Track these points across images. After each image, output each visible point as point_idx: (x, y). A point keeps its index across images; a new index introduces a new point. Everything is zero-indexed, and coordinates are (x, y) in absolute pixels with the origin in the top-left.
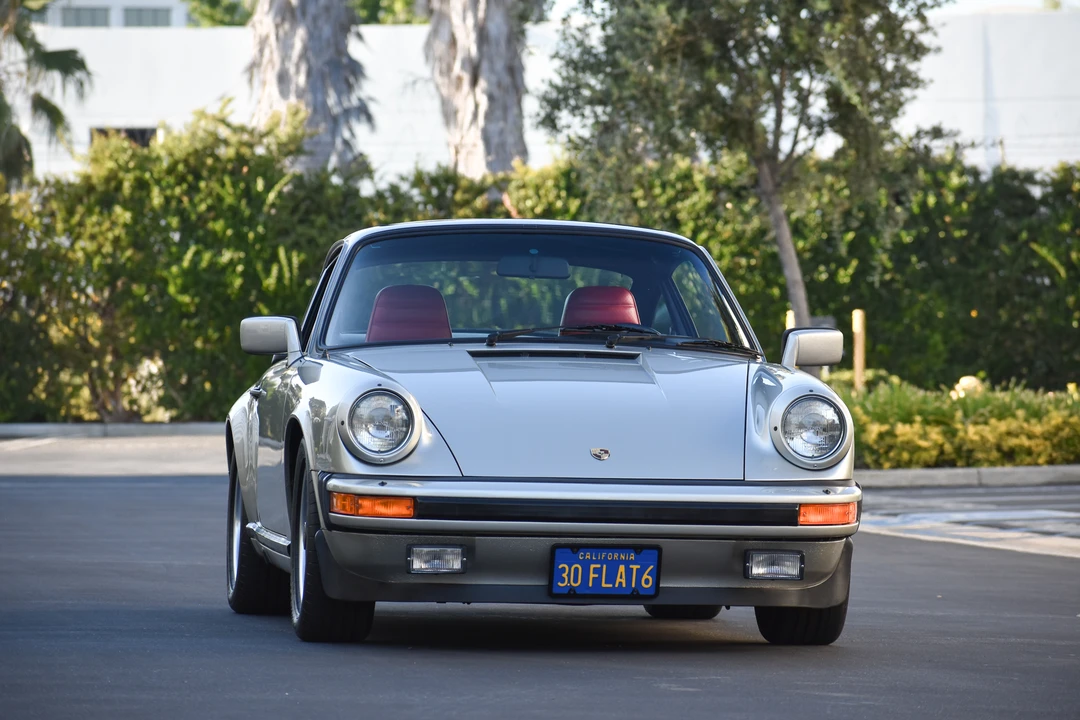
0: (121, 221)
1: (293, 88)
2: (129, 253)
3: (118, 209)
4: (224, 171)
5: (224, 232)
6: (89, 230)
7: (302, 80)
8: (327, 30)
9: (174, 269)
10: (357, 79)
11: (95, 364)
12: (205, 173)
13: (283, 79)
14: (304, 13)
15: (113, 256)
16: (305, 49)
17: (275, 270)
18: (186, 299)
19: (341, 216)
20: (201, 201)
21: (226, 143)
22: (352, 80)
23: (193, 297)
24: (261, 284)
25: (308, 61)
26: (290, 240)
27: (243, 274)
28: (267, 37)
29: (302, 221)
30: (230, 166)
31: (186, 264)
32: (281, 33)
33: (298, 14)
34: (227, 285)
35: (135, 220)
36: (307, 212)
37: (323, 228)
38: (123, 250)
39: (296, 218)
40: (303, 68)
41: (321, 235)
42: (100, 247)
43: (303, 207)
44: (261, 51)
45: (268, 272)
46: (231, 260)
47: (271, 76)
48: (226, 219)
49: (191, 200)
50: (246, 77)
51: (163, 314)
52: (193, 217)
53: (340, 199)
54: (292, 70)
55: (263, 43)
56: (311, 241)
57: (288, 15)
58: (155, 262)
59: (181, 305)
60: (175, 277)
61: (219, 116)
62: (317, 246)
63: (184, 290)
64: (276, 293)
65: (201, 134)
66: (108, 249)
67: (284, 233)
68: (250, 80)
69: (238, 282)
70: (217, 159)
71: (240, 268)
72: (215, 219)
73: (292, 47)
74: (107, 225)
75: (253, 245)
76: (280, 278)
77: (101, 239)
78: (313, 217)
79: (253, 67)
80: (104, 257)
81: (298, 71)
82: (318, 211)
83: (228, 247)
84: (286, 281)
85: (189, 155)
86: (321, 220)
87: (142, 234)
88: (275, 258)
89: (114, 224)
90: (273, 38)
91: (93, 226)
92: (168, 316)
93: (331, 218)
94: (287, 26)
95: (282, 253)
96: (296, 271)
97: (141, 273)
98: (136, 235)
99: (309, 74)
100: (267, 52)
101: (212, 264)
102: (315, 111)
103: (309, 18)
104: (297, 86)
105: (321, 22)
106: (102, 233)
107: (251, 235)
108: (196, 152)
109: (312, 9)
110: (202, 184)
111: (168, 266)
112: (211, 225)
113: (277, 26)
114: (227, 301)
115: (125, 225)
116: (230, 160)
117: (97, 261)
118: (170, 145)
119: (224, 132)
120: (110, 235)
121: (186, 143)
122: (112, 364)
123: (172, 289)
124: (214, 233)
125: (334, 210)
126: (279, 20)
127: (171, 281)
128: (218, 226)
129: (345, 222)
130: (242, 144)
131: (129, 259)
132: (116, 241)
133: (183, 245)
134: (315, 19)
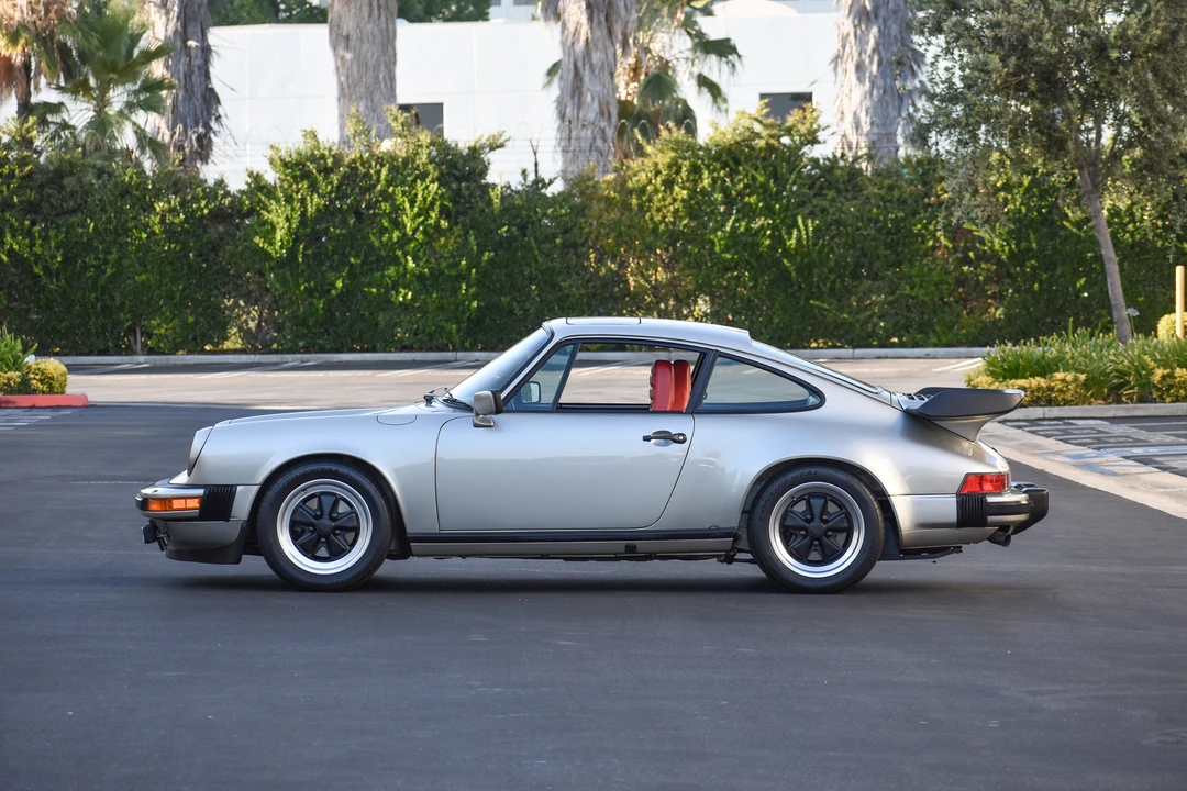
0: (680, 197)
1: (868, 75)
2: (685, 222)
3: (676, 188)
4: (757, 158)
5: (757, 205)
6: (656, 204)
7: (874, 68)
8: (895, 29)
9: (719, 233)
10: (919, 66)
11: (662, 306)
12: (742, 158)
13: (860, 68)
14: (876, 16)
15: (673, 223)
16: (877, 44)
17: (795, 232)
18: (728, 256)
19: (847, 191)
20: (740, 181)
21: (758, 135)
22: (915, 67)
23: (733, 255)
24: (785, 244)
25: (879, 54)
26: (806, 211)
27: (771, 237)
28: (848, 35)
29: (815, 195)
30: (762, 155)
31: (728, 228)
32: (859, 32)
33: (872, 17)
34: (759, 245)
35: (691, 197)
36: (821, 188)
37: (833, 200)
38: (682, 218)
39: (812, 193)
40: (876, 58)
41: (831, 206)
42: (664, 217)
43: (818, 184)
44: (844, 46)
45: (790, 234)
46: (762, 225)
47: (851, 66)
48: (759, 194)
49: (731, 181)
50: (832, 66)
51: (712, 267)
52: (734, 193)
53: (846, 178)
54: (867, 61)
55: (844, 40)
56: (824, 210)
57: (864, 18)
58: (705, 227)
59: (725, 260)
60: (719, 240)
61: (757, 116)
62: (828, 213)
63: (727, 249)
64: (795, 250)
65: (741, 129)
66: (670, 218)
67: (801, 204)
68: (835, 69)
69: (768, 242)
70: (752, 148)
71: (769, 232)
72: (749, 195)
73: (867, 43)
74: (669, 200)
75: (779, 214)
76: (799, 240)
77: (665, 211)
78: (825, 192)
79: (837, 59)
80: (666, 224)
81: (871, 62)
82: (830, 186)
83: (760, 215)
84: (804, 242)
85: (731, 145)
86: (831, 194)
87: (696, 207)
88: (795, 224)
89: (675, 200)
90: (852, 36)
91: (659, 201)
92: (715, 268)
93: (839, 192)
94: (863, 27)
95: (800, 219)
96: (810, 234)
97: (694, 237)
98: (691, 207)
99: (879, 65)
100: (848, 48)
101: (748, 229)
102: (884, 92)
103: (881, 20)
104: (871, 72)
105: (889, 23)
106: (666, 207)
107: (777, 206)
108: (737, 143)
109: (882, 13)
110: (741, 168)
111: (714, 231)
112: (747, 199)
113: (855, 27)
114: (760, 257)
115: (683, 200)
116: (761, 149)
117: (662, 227)
118: (717, 138)
119: (758, 128)
120: (671, 208)
121: (729, 137)
122: (674, 306)
123: (717, 249)
124: (750, 204)
125: (841, 186)
126: (856, 23)
127: (717, 243)
128: (753, 199)
129: (849, 195)
130: (772, 136)
131: (685, 226)
132: (677, 211)
133: (728, 214)
134: (885, 20)
